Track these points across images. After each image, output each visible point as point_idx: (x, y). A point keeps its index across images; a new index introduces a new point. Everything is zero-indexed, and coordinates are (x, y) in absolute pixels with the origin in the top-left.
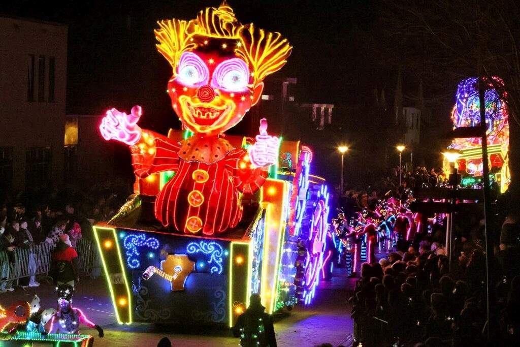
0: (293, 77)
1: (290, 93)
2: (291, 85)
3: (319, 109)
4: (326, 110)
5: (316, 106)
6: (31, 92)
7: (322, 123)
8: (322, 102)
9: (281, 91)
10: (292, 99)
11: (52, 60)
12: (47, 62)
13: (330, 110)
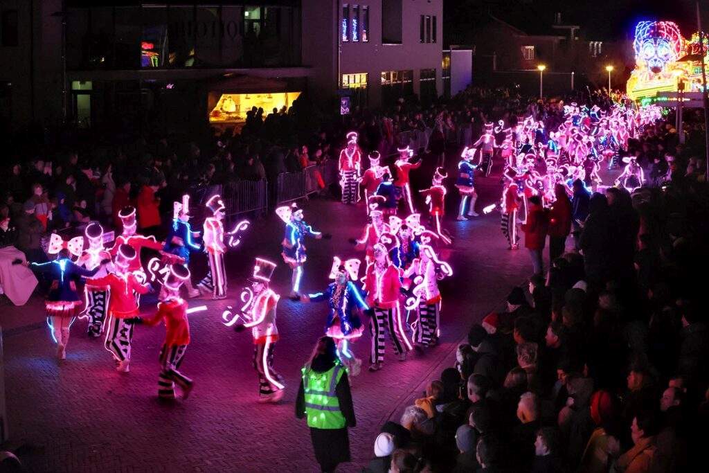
0: (578, 25)
1: (576, 35)
2: (575, 30)
3: (593, 45)
4: (598, 45)
5: (592, 42)
6: (422, 37)
7: (595, 54)
8: (594, 41)
9: (570, 34)
10: (576, 38)
11: (434, 18)
12: (431, 19)
13: (600, 45)
